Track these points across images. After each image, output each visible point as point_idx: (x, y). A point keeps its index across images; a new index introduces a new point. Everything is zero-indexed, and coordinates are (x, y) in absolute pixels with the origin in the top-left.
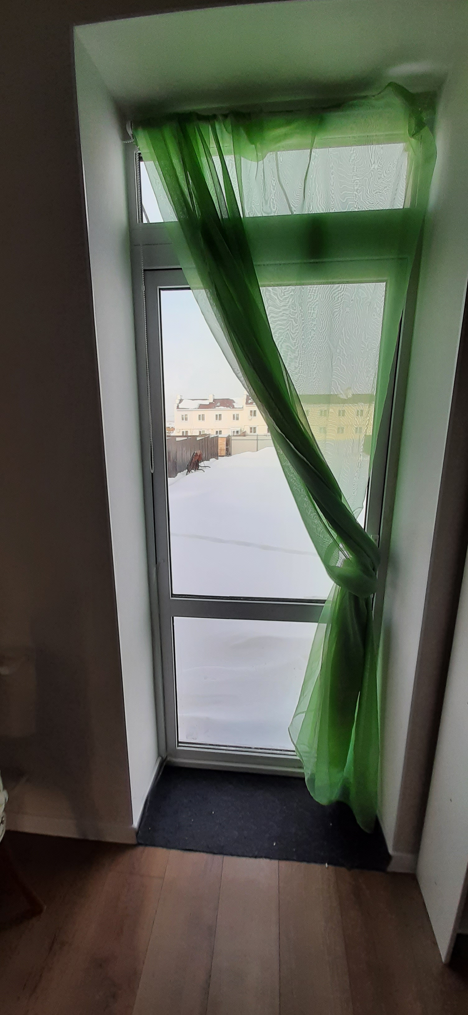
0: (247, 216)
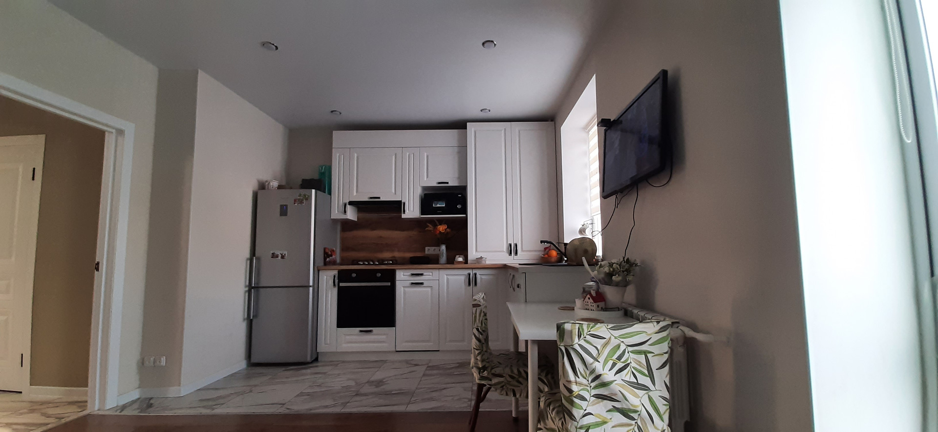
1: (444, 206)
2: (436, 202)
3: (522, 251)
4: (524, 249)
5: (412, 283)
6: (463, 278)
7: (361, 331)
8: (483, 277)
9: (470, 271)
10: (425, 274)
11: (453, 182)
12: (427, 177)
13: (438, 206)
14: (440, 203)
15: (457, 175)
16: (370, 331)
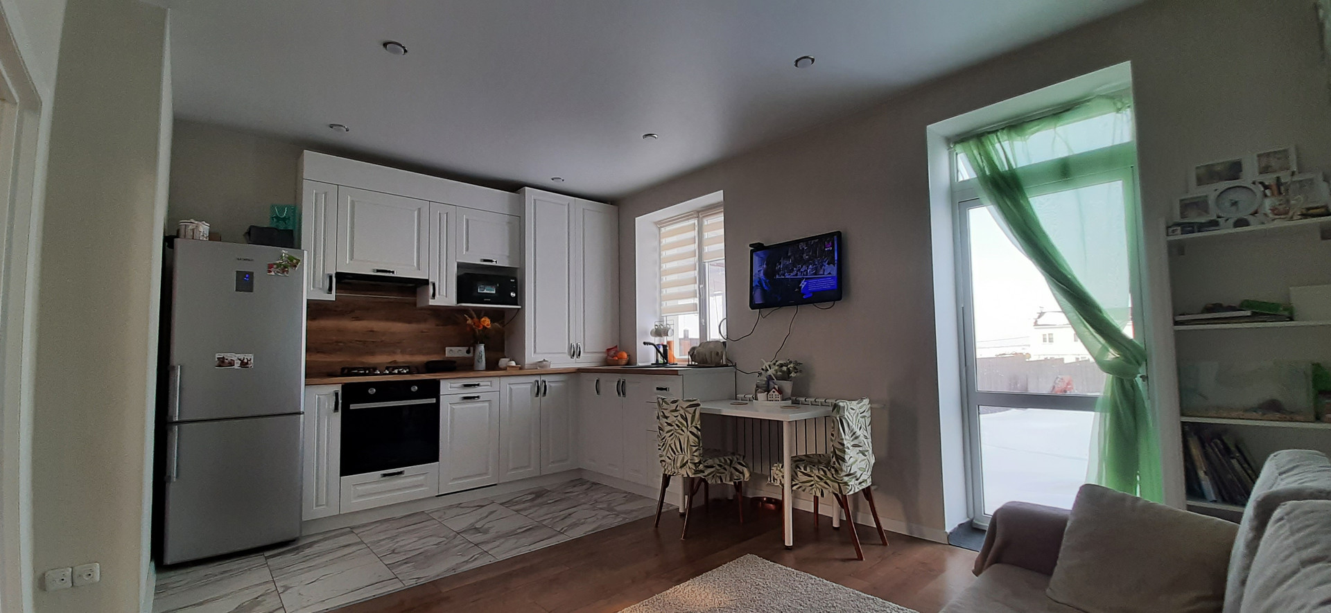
0: (1019, 166)
1: (494, 292)
2: (482, 286)
3: (584, 352)
4: (586, 351)
5: (465, 398)
6: (529, 386)
7: (385, 475)
8: (553, 385)
9: (537, 378)
10: (481, 384)
11: (501, 260)
12: (467, 250)
13: (485, 291)
14: (488, 287)
15: (507, 253)
16: (401, 473)
